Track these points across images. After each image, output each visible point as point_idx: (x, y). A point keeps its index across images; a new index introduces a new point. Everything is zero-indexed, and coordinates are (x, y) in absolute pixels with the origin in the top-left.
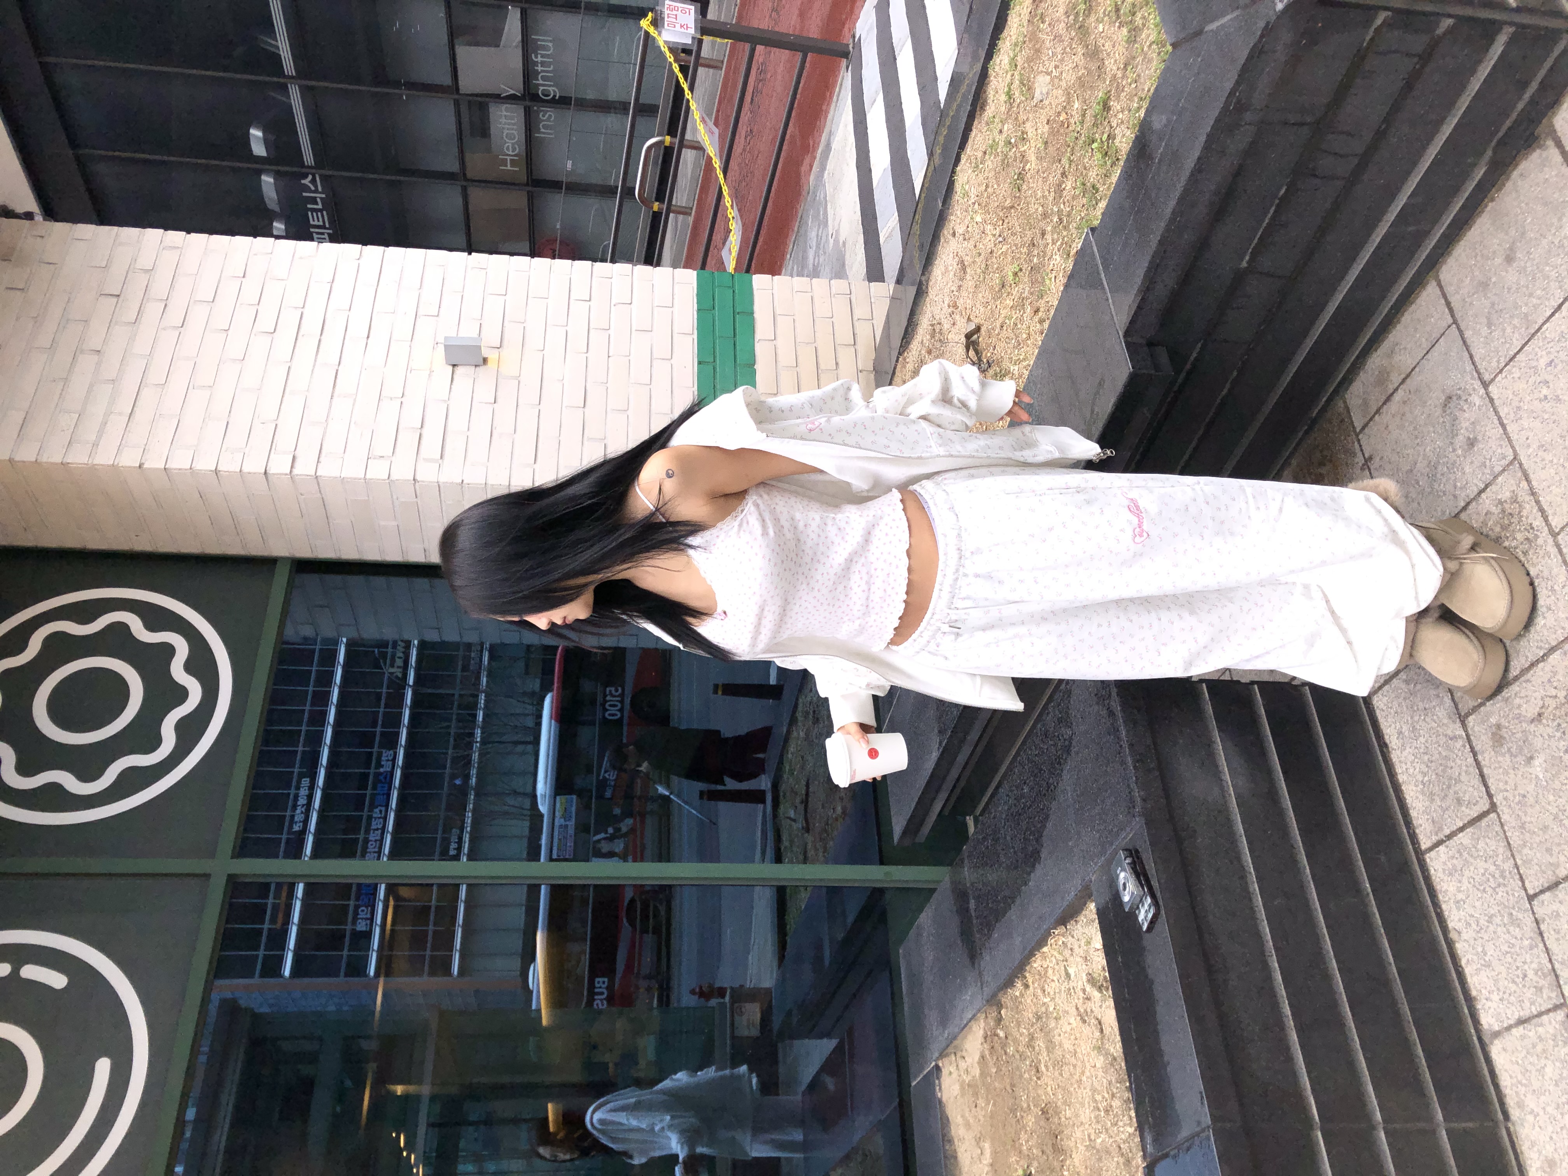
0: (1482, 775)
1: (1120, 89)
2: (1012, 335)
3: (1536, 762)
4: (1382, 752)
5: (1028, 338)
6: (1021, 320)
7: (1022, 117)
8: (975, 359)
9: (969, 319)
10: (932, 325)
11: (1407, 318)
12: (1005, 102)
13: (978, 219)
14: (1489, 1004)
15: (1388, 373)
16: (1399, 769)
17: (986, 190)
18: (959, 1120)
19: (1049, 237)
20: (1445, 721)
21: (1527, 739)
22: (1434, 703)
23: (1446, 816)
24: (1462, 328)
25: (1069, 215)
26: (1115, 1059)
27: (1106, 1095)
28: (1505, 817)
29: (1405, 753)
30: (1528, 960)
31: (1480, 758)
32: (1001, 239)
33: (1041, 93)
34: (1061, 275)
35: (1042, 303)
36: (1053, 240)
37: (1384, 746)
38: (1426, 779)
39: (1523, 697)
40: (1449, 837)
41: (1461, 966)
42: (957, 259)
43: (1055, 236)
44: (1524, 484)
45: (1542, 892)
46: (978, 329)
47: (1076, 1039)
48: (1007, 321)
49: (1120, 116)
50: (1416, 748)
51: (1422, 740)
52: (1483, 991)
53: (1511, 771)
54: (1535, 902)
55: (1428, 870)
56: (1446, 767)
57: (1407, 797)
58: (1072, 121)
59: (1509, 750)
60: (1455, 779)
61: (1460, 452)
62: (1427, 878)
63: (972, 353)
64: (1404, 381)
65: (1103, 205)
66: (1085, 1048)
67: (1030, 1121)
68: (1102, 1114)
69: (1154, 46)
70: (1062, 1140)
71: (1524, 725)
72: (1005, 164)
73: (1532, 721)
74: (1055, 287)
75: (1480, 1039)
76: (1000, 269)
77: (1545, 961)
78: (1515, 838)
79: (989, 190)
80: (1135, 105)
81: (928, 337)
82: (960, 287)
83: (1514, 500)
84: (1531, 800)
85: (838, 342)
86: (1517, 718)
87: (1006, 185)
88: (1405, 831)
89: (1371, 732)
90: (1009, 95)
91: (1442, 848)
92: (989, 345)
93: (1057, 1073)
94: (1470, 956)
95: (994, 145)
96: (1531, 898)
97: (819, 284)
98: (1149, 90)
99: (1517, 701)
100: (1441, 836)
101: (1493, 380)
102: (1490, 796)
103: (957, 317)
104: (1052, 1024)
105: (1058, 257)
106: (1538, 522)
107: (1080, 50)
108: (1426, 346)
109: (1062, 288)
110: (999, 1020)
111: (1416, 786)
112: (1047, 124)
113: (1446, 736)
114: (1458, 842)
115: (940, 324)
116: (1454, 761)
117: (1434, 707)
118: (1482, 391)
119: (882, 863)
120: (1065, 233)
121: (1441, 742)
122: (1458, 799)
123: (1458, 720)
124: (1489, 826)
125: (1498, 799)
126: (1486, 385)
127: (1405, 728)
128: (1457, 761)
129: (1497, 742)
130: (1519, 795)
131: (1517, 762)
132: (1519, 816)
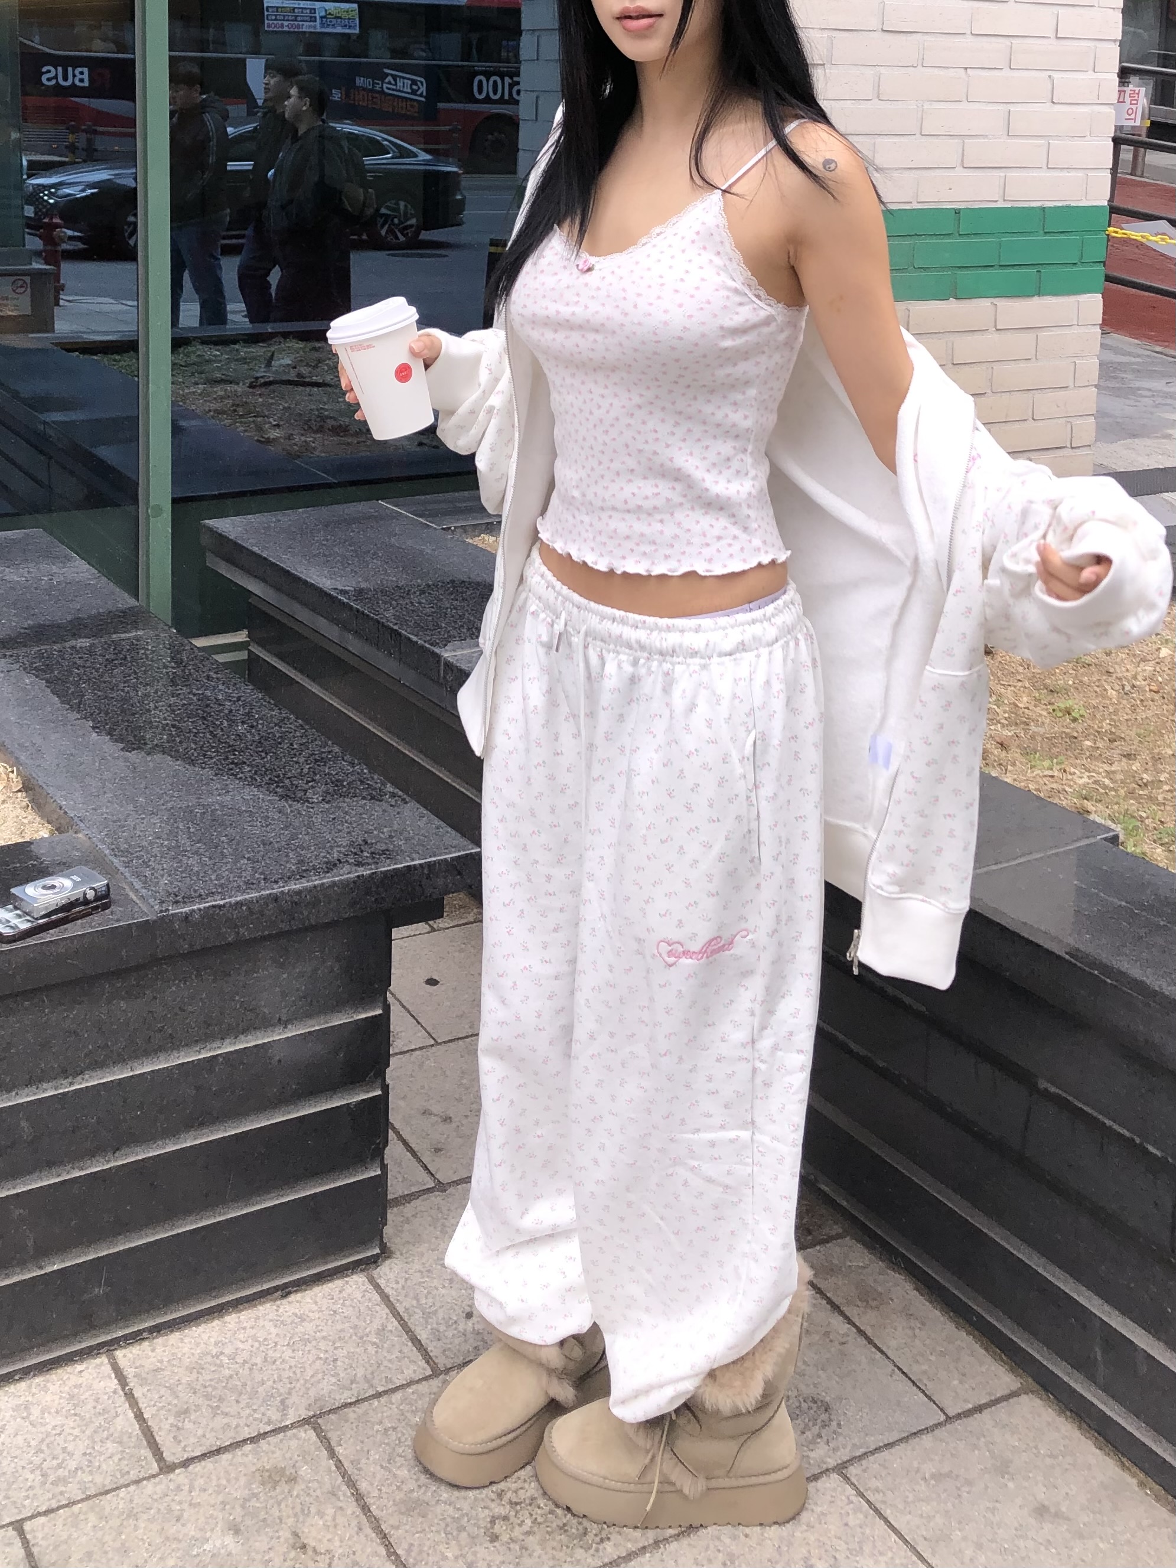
0: (219, 1451)
3: (229, 1540)
4: (276, 1289)
11: (964, 1341)
15: (877, 1307)
16: (245, 1317)
20: (312, 1393)
21: (268, 1526)
22: (342, 1375)
23: (163, 1391)
24: (937, 1432)
28: (149, 1487)
29: (269, 1326)
31: (248, 1447)
32: (1128, 688)
34: (1054, 787)
36: (1115, 772)
37: (285, 1291)
38: (226, 1360)
39: (334, 1519)
40: (130, 1396)
43: (1122, 776)
45: (26, 1544)
50: (276, 1344)
51: (288, 1353)
53: (220, 1498)
54: (11, 1532)
55: (81, 1361)
56: (241, 1394)
57: (202, 1328)
59: (255, 1495)
60: (218, 1407)
62: (69, 1360)
64: (861, 1332)
71: (291, 1521)
73: (296, 1535)
74: (1035, 777)
76: (1079, 687)
78: (116, 1502)
84: (172, 1530)
86: (303, 1510)
88: (147, 1325)
89: (309, 1273)
91: (113, 1383)
96: (18, 1526)
97: (1088, 400)
99: (330, 1511)
100: (132, 1383)
101: (847, 1479)
102: (186, 1463)
105: (1084, 780)
108: (914, 1372)
109: (1032, 789)
111: (216, 1344)
113: (290, 1393)
114: (119, 1410)
116: (248, 1406)
117: (337, 1375)
118: (831, 1462)
121: (279, 1385)
122: (186, 1412)
123: (311, 1413)
124: (139, 1460)
125: (179, 1476)
126: (841, 1468)
127: (308, 1327)
128: (248, 1411)
129: (270, 1476)
130: (182, 1510)
131: (233, 1508)
132: (150, 1509)
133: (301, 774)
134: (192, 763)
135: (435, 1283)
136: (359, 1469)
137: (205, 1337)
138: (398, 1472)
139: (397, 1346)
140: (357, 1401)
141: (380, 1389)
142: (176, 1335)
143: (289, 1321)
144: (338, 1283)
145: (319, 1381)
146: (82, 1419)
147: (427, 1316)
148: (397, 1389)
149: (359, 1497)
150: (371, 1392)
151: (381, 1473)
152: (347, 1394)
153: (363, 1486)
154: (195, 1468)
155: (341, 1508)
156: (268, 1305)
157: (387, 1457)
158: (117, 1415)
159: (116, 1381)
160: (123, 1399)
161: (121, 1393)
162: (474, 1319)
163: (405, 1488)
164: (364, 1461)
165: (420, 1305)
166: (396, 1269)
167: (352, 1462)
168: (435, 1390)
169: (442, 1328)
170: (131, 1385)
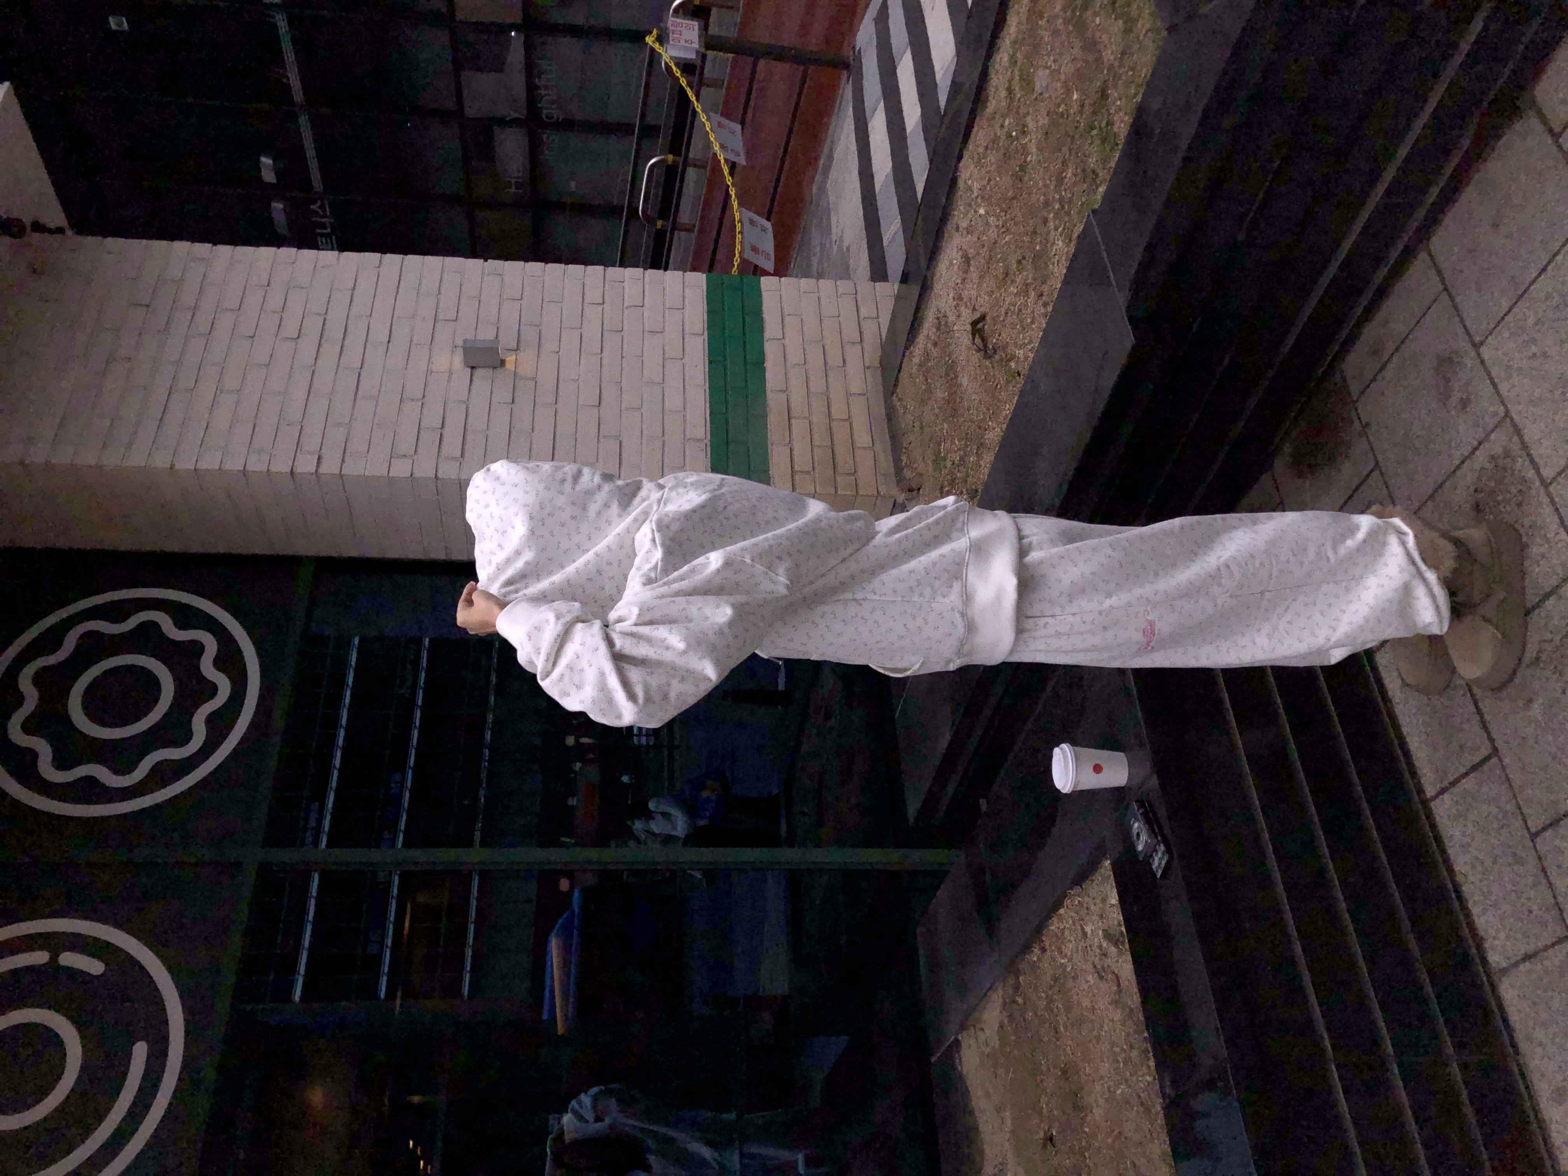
0: (1483, 721)
1: (1117, 77)
2: (1016, 321)
3: (1535, 706)
4: (1386, 707)
5: (1032, 323)
6: (1026, 305)
7: (1022, 111)
8: (981, 346)
9: (974, 309)
10: (938, 318)
12: (1006, 97)
13: (982, 211)
14: (1497, 942)
16: (1403, 722)
17: (988, 184)
18: (980, 1092)
19: (1051, 224)
24: (1453, 293)
25: (1071, 201)
26: (1132, 1010)
27: (1125, 1047)
28: (1507, 761)
30: (1532, 896)
32: (1004, 230)
33: (1041, 86)
34: (1064, 258)
35: (1045, 288)
36: (1055, 226)
41: (1467, 908)
42: (960, 253)
43: (1057, 222)
44: (1515, 439)
45: (1544, 829)
46: (983, 318)
47: (1094, 996)
48: (1012, 308)
49: (1119, 103)
52: (1490, 930)
54: (1538, 840)
56: (1448, 716)
57: (1411, 748)
58: (1072, 111)
60: (1458, 728)
61: (1453, 412)
62: (1433, 826)
63: (978, 340)
64: (1397, 349)
65: (1102, 189)
66: (1102, 1004)
67: (1050, 1083)
68: (1122, 1065)
69: (1149, 34)
70: (1082, 1097)
72: (1006, 156)
74: (1058, 271)
75: (1489, 976)
76: (1004, 259)
77: (1549, 895)
78: (1517, 778)
79: (992, 183)
80: (1133, 91)
81: (934, 330)
82: (964, 280)
83: (1507, 454)
84: (1531, 741)
85: (846, 339)
87: (1009, 178)
88: (1410, 780)
90: (1010, 90)
91: (1446, 796)
92: (994, 332)
93: (1075, 1033)
94: (1476, 898)
95: (995, 140)
96: (1534, 836)
97: (825, 285)
98: (1145, 76)
100: (1445, 784)
101: (1482, 343)
102: (1492, 740)
103: (963, 308)
104: (1070, 984)
105: (1060, 243)
106: (1531, 474)
107: (1078, 44)
108: (1418, 314)
109: (1065, 271)
110: (1017, 987)
111: (1420, 737)
112: (1047, 115)
114: (1462, 789)
115: (945, 316)
118: (1473, 354)
120: (1067, 219)
122: (1461, 747)
124: (1491, 770)
125: (1499, 744)
126: (1477, 346)
130: (1519, 738)
131: (1516, 707)
132: (1519, 758)
137: (1416, 744)
142: (1416, 762)
143: (1404, 695)
146: (1468, 810)
154: (1494, 735)
156: (1396, 709)
158: (1466, 789)
160: (1454, 788)
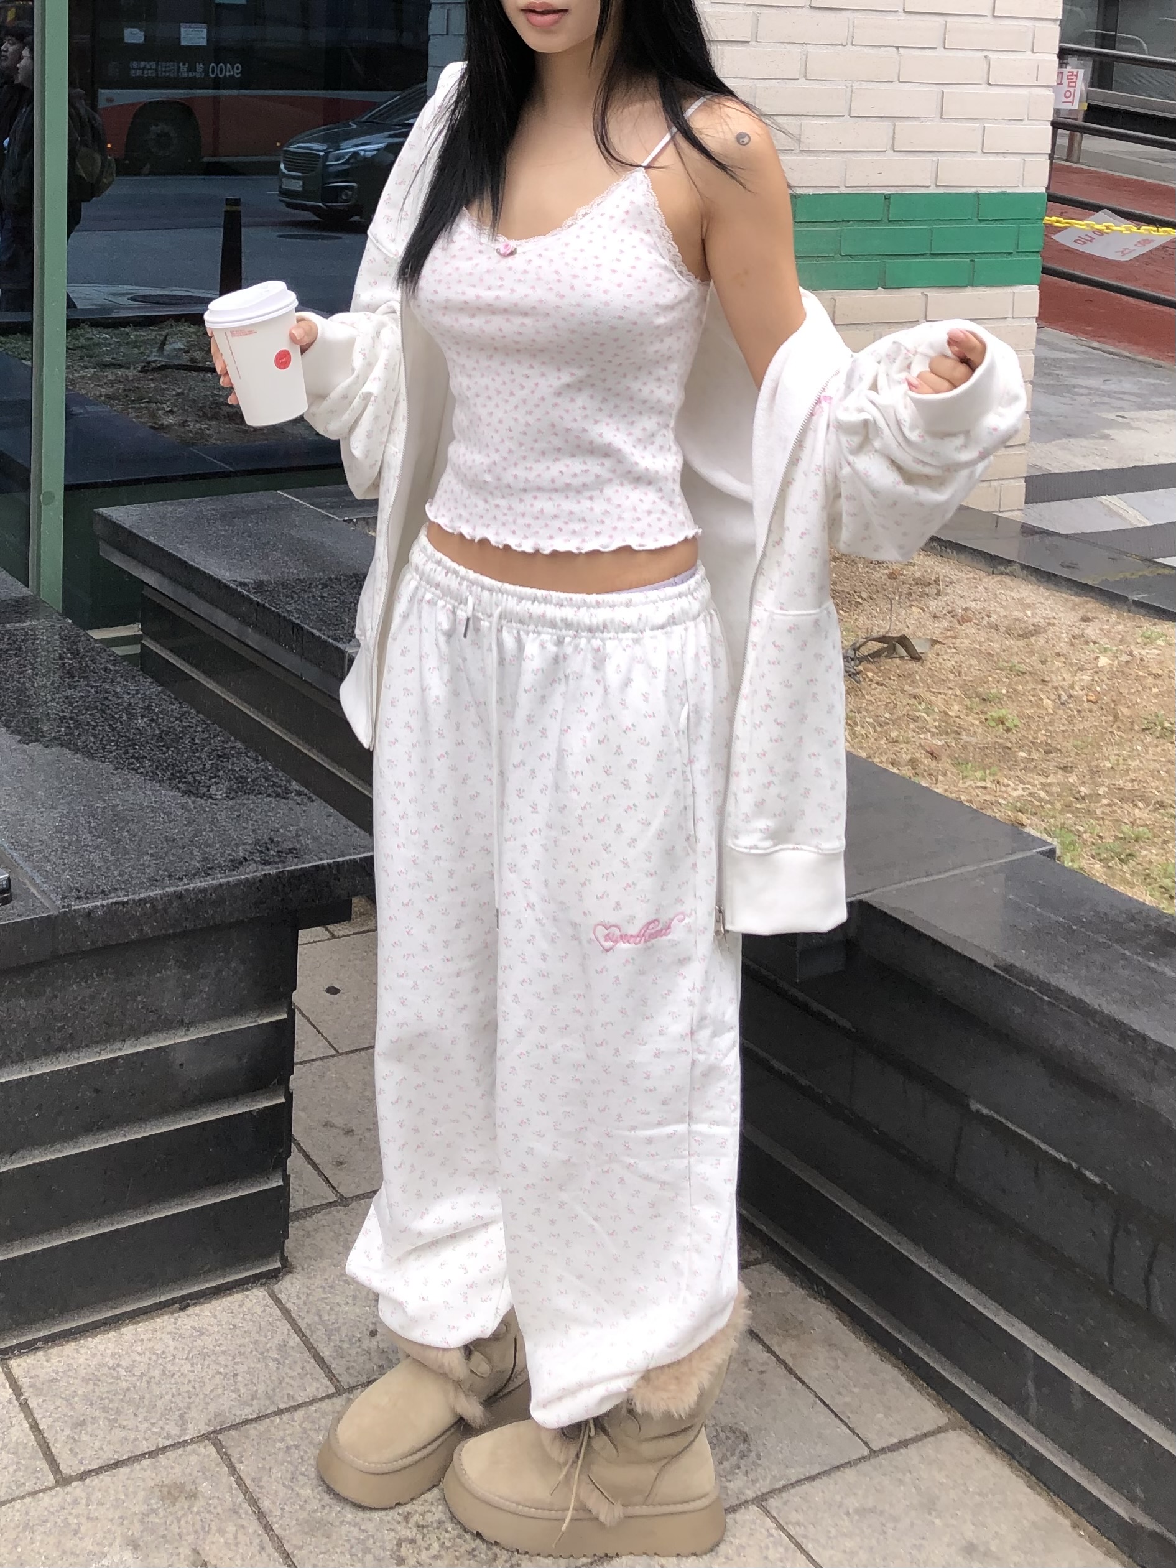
0: (117, 1464)
4: (173, 1301)
8: (866, 650)
9: (934, 642)
13: (1104, 661)
15: (797, 1337)
16: (142, 1329)
19: (1057, 778)
20: (212, 1408)
21: (167, 1542)
22: (243, 1390)
23: (58, 1402)
25: (1088, 813)
28: (45, 1499)
29: (167, 1339)
31: (146, 1462)
34: (986, 798)
35: (942, 765)
36: (1050, 784)
37: (184, 1303)
38: (123, 1372)
39: (236, 1538)
40: (24, 1406)
42: (1042, 622)
43: (1057, 789)
46: (914, 657)
48: (923, 706)
50: (174, 1357)
51: (187, 1367)
53: (118, 1513)
56: (138, 1407)
57: (98, 1339)
59: (154, 1511)
60: (115, 1420)
63: (874, 645)
65: (1095, 870)
71: (191, 1538)
73: (196, 1552)
74: (967, 788)
76: (1013, 695)
78: (14, 1513)
82: (995, 627)
84: (70, 1543)
86: (203, 1528)
87: (1153, 709)
88: (42, 1334)
89: (208, 1285)
91: (8, 1393)
99: (231, 1529)
102: (83, 1476)
105: (1018, 793)
108: (838, 1404)
109: (961, 798)
111: (113, 1355)
113: (189, 1408)
114: (14, 1421)
116: (146, 1419)
117: (236, 1391)
118: (750, 1494)
119: (68, 488)
120: (1058, 805)
121: (178, 1399)
122: (83, 1423)
123: (211, 1429)
124: (36, 1471)
125: (76, 1489)
126: (760, 1501)
127: (207, 1341)
128: (146, 1425)
129: (169, 1492)
130: (79, 1524)
131: (132, 1523)
132: (46, 1521)
133: (203, 770)
134: (92, 757)
135: (338, 1299)
136: (261, 1487)
137: (101, 1348)
138: (302, 1492)
139: (300, 1364)
140: (259, 1418)
141: (282, 1406)
142: (73, 1345)
143: (188, 1334)
144: (238, 1297)
145: (219, 1396)
147: (329, 1334)
148: (300, 1406)
149: (261, 1515)
150: (273, 1409)
151: (283, 1492)
152: (248, 1410)
153: (265, 1504)
154: (93, 1481)
155: (243, 1527)
156: (166, 1317)
157: (289, 1476)
158: (12, 1425)
159: (11, 1391)
160: (18, 1409)
161: (16, 1403)
162: (378, 1337)
163: (308, 1507)
164: (265, 1478)
165: (322, 1322)
166: (298, 1285)
167: (253, 1480)
168: (338, 1408)
169: (346, 1346)
170: (27, 1394)
